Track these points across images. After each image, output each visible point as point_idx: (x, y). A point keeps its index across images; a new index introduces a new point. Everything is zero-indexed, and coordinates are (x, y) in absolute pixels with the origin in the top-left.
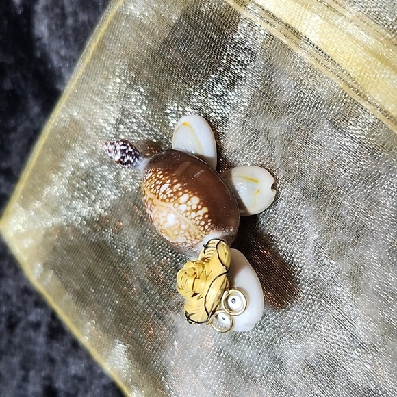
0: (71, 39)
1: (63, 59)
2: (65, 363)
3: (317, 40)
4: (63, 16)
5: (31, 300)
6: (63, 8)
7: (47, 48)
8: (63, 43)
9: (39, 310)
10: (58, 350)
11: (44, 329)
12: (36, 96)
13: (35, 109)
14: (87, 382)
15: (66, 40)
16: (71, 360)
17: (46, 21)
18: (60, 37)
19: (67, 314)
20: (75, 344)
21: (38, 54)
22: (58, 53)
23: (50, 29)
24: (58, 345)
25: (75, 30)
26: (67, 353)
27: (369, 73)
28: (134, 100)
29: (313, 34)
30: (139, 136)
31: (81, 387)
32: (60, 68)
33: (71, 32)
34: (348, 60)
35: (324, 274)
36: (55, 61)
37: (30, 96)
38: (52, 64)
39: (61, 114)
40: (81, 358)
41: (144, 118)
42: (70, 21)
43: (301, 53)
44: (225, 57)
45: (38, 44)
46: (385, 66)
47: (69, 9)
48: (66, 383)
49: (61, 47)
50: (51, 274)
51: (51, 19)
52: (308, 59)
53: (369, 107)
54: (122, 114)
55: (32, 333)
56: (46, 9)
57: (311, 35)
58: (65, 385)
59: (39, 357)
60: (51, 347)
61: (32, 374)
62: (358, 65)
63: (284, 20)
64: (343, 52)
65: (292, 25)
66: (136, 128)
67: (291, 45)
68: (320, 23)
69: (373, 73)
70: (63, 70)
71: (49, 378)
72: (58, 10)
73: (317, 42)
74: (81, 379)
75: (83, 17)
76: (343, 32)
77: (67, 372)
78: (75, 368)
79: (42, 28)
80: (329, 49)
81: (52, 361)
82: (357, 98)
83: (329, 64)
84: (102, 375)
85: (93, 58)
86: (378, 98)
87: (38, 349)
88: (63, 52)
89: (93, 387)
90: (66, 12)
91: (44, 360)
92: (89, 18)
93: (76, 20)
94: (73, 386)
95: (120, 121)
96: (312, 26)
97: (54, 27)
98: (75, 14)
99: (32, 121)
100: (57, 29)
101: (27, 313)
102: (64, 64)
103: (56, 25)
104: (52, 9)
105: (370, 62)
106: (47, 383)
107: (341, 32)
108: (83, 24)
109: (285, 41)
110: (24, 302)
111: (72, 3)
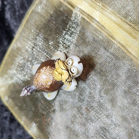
0: (18, 19)
1: (15, 26)
2: (15, 130)
3: (98, 19)
4: (15, 11)
5: (4, 109)
6: (15, 9)
7: (10, 22)
8: (15, 21)
9: (7, 113)
10: (13, 126)
11: (8, 119)
12: (6, 39)
13: (6, 43)
14: (23, 137)
16: (17, 130)
17: (9, 13)
18: (14, 19)
19: (16, 114)
20: (19, 124)
21: (7, 24)
22: (13, 24)
24: (13, 124)
26: (16, 127)
27: (115, 31)
28: (38, 40)
29: (97, 18)
30: (40, 52)
33: (18, 17)
34: (108, 27)
35: (102, 100)
36: (12, 27)
37: (4, 39)
39: (14, 45)
40: (21, 129)
41: (42, 46)
42: (17, 13)
43: (93, 24)
44: (68, 26)
45: (7, 21)
46: (120, 28)
47: (17, 9)
48: (16, 137)
50: (11, 100)
51: (11, 12)
52: (95, 26)
53: (115, 42)
54: (34, 45)
55: (4, 121)
56: (9, 9)
57: (96, 18)
59: (7, 129)
60: (11, 125)
61: (4, 135)
62: (112, 28)
63: (87, 13)
64: (107, 24)
65: (90, 15)
66: (39, 50)
67: (90, 21)
68: (99, 14)
69: (117, 31)
70: (15, 30)
71: (10, 136)
72: (13, 10)
73: (98, 20)
74: (21, 136)
76: (107, 17)
77: (16, 134)
78: (19, 133)
79: (8, 15)
80: (102, 23)
81: (11, 130)
82: (111, 39)
83: (102, 28)
84: (28, 135)
85: (25, 26)
86: (118, 39)
87: (6, 126)
88: (15, 24)
91: (9, 130)
92: (24, 12)
93: (19, 13)
95: (33, 47)
96: (97, 15)
97: (12, 15)
98: (19, 11)
99: (5, 47)
101: (3, 113)
102: (15, 28)
103: (13, 15)
104: (11, 9)
105: (115, 27)
106: (10, 138)
107: (106, 17)
109: (88, 20)
110: (2, 110)
111: (18, 7)
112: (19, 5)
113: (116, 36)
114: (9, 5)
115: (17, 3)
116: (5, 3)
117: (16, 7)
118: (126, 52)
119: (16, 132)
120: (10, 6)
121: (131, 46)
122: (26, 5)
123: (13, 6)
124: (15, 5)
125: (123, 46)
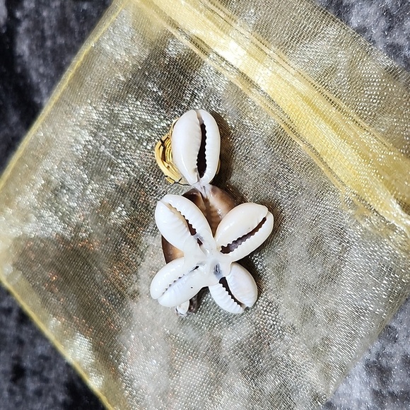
0: (49, 59)
1: (42, 76)
2: (33, 344)
4: (43, 38)
6: (43, 31)
7: (27, 64)
8: (41, 62)
10: (26, 333)
11: (14, 314)
12: (15, 107)
13: (14, 118)
14: (52, 361)
15: (45, 59)
16: (38, 342)
17: (27, 42)
18: (39, 56)
21: (19, 70)
22: (37, 70)
23: (30, 49)
24: (27, 329)
25: (53, 51)
26: (35, 336)
27: (303, 118)
29: (264, 83)
31: (46, 365)
32: (38, 84)
33: (49, 52)
34: (289, 107)
36: (34, 77)
37: (10, 106)
38: (31, 79)
42: (49, 43)
45: (19, 61)
47: (48, 33)
48: (32, 362)
49: (40, 66)
51: (32, 40)
55: (3, 318)
56: (28, 31)
58: (32, 364)
59: (9, 339)
60: (21, 330)
62: (296, 111)
64: (286, 100)
67: (246, 91)
70: (41, 86)
71: (18, 358)
72: (38, 33)
74: (46, 358)
75: (61, 40)
77: (35, 352)
78: (40, 350)
79: (23, 47)
80: (276, 97)
81: (21, 342)
87: (8, 332)
88: (41, 70)
89: (57, 365)
90: (46, 35)
91: (14, 342)
93: (54, 43)
94: (40, 365)
97: (34, 47)
98: (53, 37)
99: (11, 129)
100: (37, 49)
102: (42, 81)
103: (36, 45)
104: (34, 31)
105: (305, 110)
106: (16, 362)
107: (286, 84)
108: (61, 46)
111: (51, 27)
112: (54, 22)
113: (303, 131)
114: (26, 19)
115: (49, 17)
116: (18, 14)
117: (46, 26)
118: (323, 169)
119: (35, 347)
120: (31, 22)
121: (335, 156)
122: (73, 23)
123: (38, 23)
124: (43, 21)
125: (318, 153)
